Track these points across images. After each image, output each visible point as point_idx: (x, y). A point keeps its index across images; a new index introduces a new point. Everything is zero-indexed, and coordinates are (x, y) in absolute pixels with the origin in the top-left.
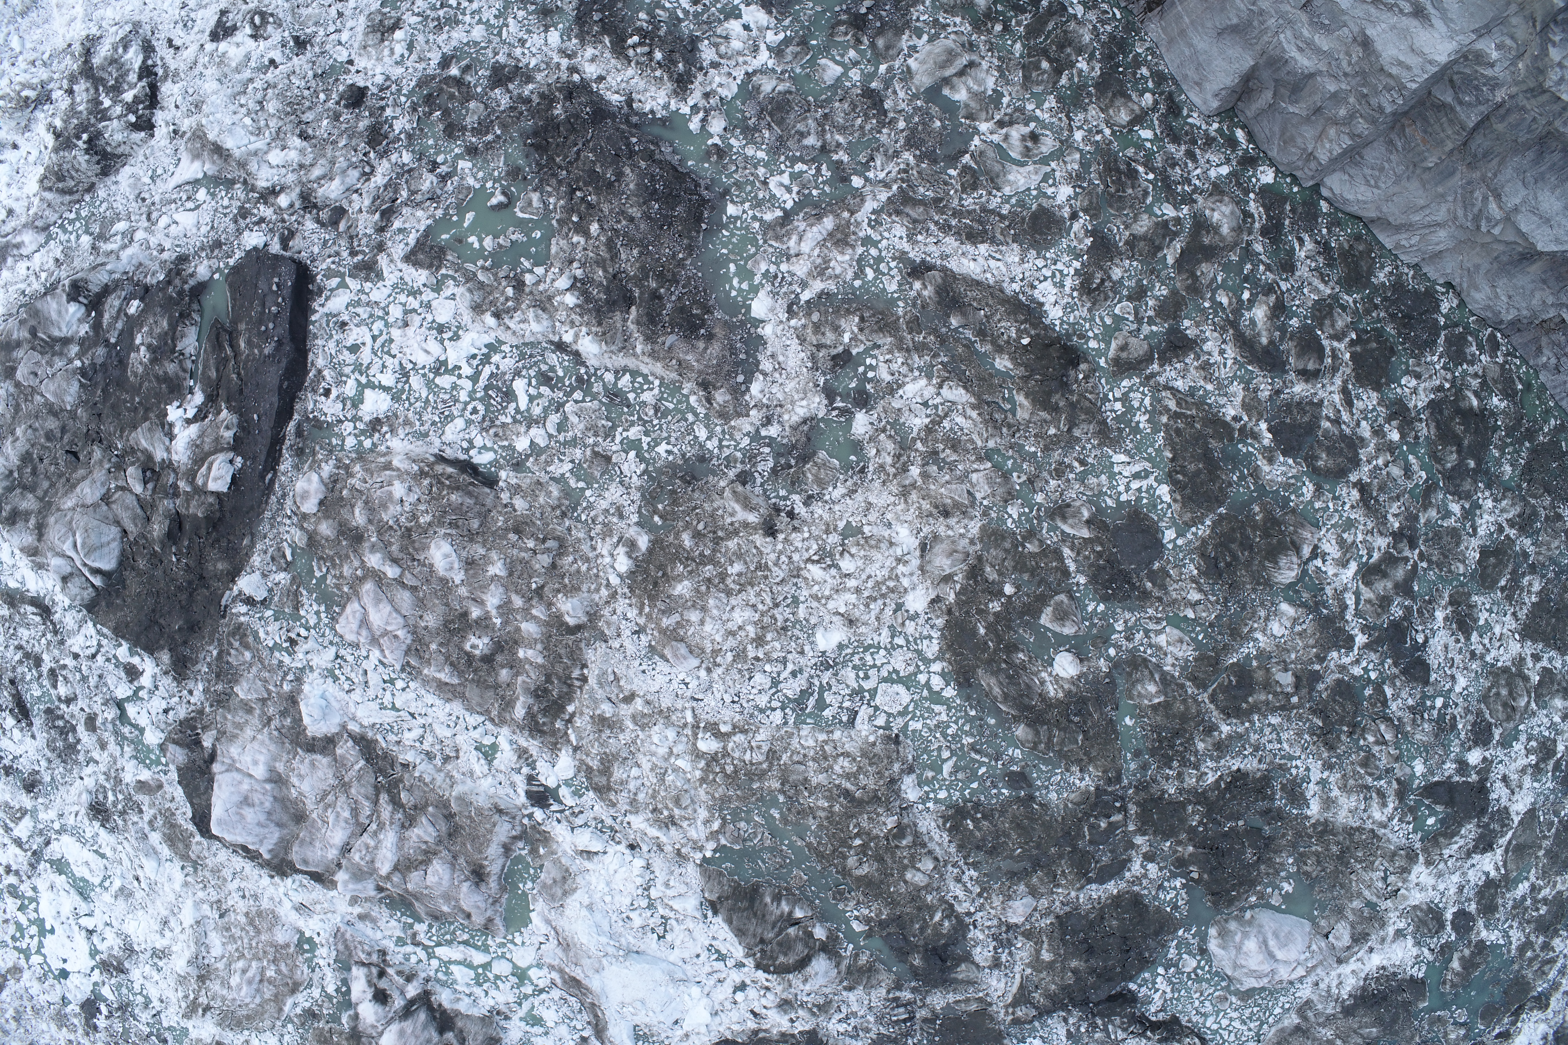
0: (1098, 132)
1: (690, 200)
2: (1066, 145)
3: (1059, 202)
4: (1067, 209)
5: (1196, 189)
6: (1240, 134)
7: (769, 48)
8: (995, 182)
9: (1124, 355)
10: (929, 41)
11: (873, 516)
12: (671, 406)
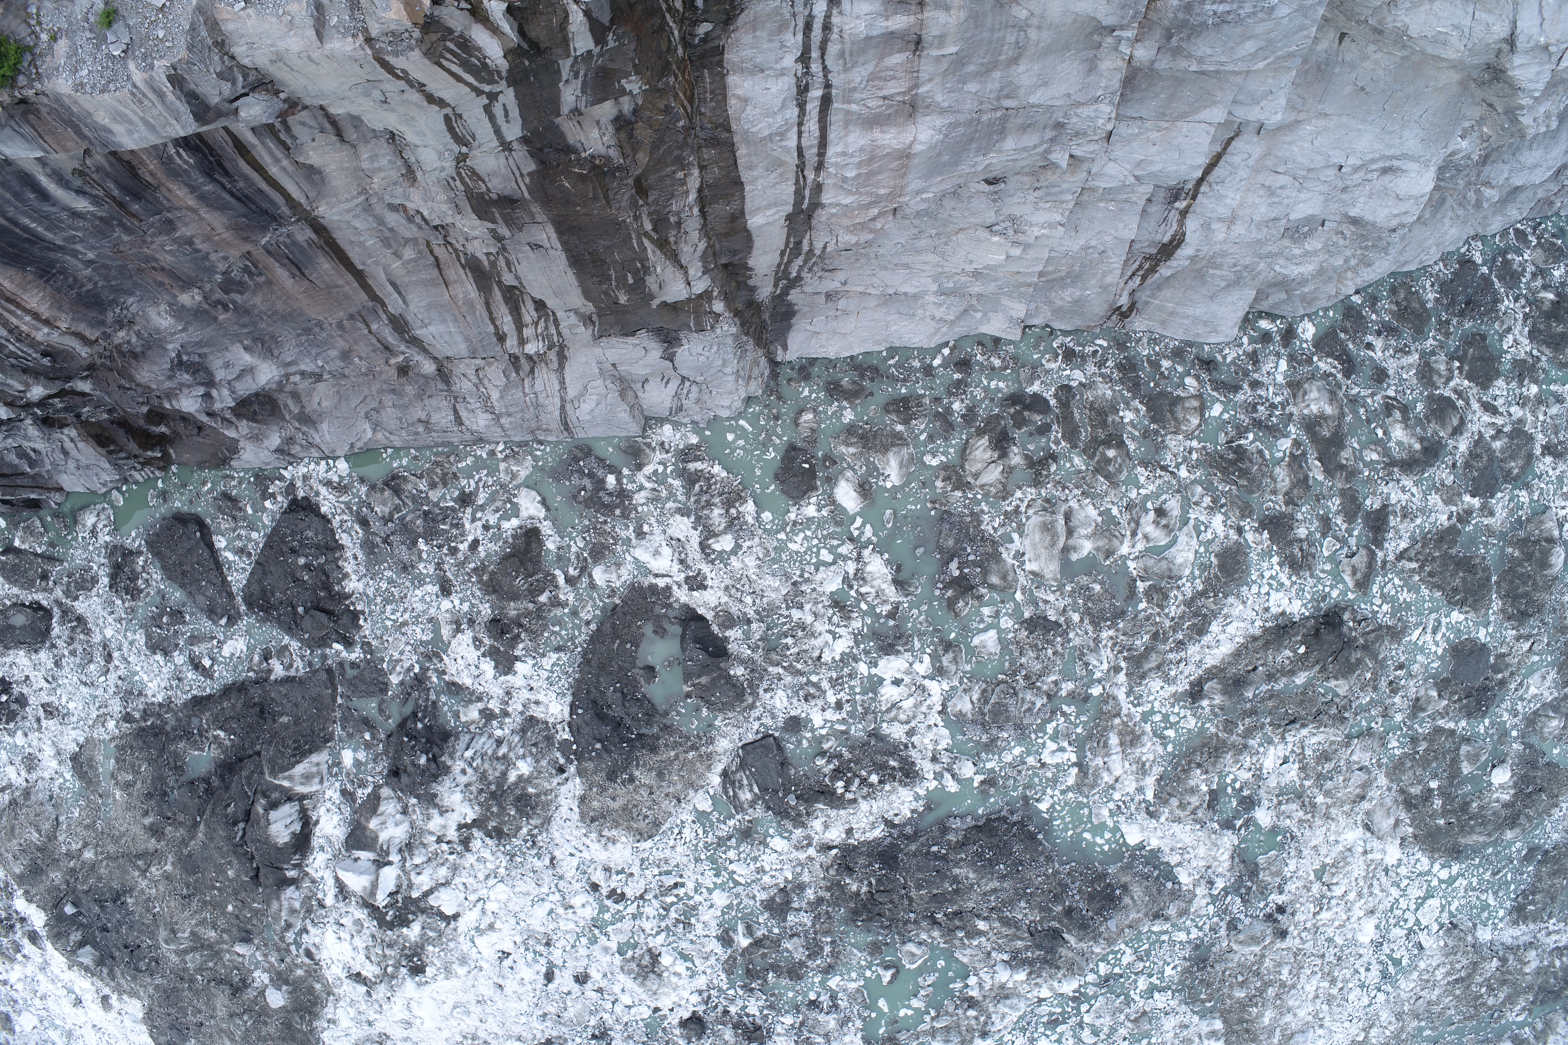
0: (1190, 453)
1: (1014, 835)
2: (1182, 489)
3: (1222, 535)
4: (1231, 532)
5: (1283, 405)
6: (1264, 324)
7: (932, 679)
8: (1172, 577)
9: (1359, 575)
10: (1021, 536)
11: (1323, 851)
12: (1146, 946)
